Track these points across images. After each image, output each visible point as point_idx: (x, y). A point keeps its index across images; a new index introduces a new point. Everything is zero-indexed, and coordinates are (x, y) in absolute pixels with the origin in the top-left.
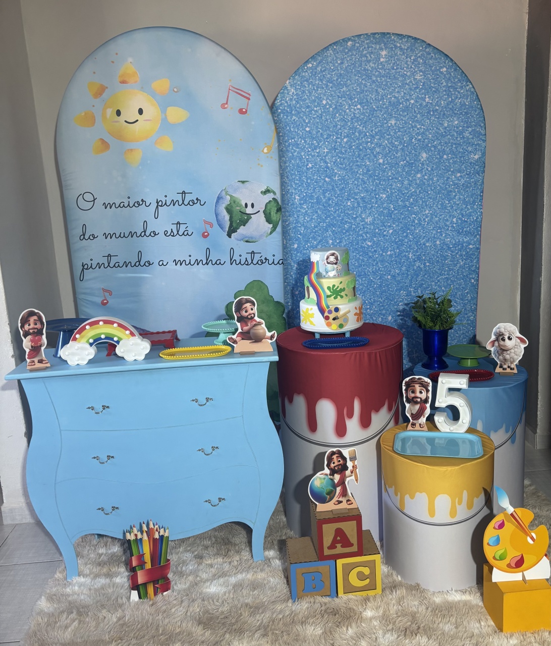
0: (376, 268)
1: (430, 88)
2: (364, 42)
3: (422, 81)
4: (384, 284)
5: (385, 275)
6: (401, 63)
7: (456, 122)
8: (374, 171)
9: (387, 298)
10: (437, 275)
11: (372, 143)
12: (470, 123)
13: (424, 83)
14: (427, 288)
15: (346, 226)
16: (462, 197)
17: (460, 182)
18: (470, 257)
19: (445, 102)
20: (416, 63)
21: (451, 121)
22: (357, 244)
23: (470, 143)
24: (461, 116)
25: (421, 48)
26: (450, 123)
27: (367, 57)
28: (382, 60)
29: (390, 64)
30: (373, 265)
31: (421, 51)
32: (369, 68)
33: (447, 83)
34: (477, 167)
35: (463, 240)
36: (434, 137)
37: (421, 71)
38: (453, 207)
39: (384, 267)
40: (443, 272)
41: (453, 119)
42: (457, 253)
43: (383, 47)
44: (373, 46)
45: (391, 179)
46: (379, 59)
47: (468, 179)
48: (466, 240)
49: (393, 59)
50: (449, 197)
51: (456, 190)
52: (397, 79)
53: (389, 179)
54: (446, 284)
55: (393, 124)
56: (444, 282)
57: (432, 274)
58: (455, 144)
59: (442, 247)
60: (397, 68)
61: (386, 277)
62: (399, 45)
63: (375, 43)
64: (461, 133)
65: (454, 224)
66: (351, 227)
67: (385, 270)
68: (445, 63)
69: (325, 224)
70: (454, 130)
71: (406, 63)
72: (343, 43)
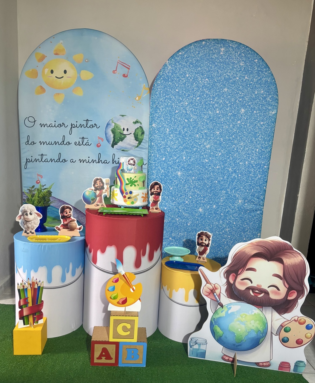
0: (209, 176)
1: (248, 71)
2: (212, 42)
3: (244, 67)
4: (213, 186)
5: (214, 180)
6: (232, 55)
7: (262, 92)
8: (214, 117)
9: (214, 194)
10: (245, 182)
11: (213, 101)
12: (270, 92)
13: (245, 68)
14: (238, 190)
15: (194, 149)
16: (263, 137)
17: (262, 128)
18: (264, 173)
19: (256, 79)
20: (241, 56)
21: (260, 91)
22: (200, 160)
23: (270, 104)
24: (265, 88)
25: (244, 48)
26: (259, 92)
27: (213, 51)
28: (221, 53)
29: (226, 56)
30: (208, 174)
31: (244, 49)
32: (214, 57)
33: (258, 68)
34: (273, 119)
35: (261, 162)
36: (249, 100)
37: (243, 61)
38: (257, 142)
39: (214, 176)
40: (248, 181)
41: (261, 90)
42: (257, 170)
43: (222, 46)
44: (217, 45)
45: (223, 123)
46: (220, 53)
47: (267, 126)
48: (263, 162)
49: (227, 53)
50: (255, 136)
51: (260, 132)
52: (230, 65)
53: (221, 123)
54: (249, 188)
55: (226, 91)
56: (248, 187)
57: (241, 181)
58: (261, 105)
59: (249, 166)
60: (230, 59)
61: (215, 182)
62: (231, 45)
63: (218, 44)
64: (265, 98)
65: (257, 152)
66: (197, 150)
67: (215, 177)
68: (257, 57)
69: (182, 147)
70: (261, 96)
71: (235, 56)
72: (200, 42)
